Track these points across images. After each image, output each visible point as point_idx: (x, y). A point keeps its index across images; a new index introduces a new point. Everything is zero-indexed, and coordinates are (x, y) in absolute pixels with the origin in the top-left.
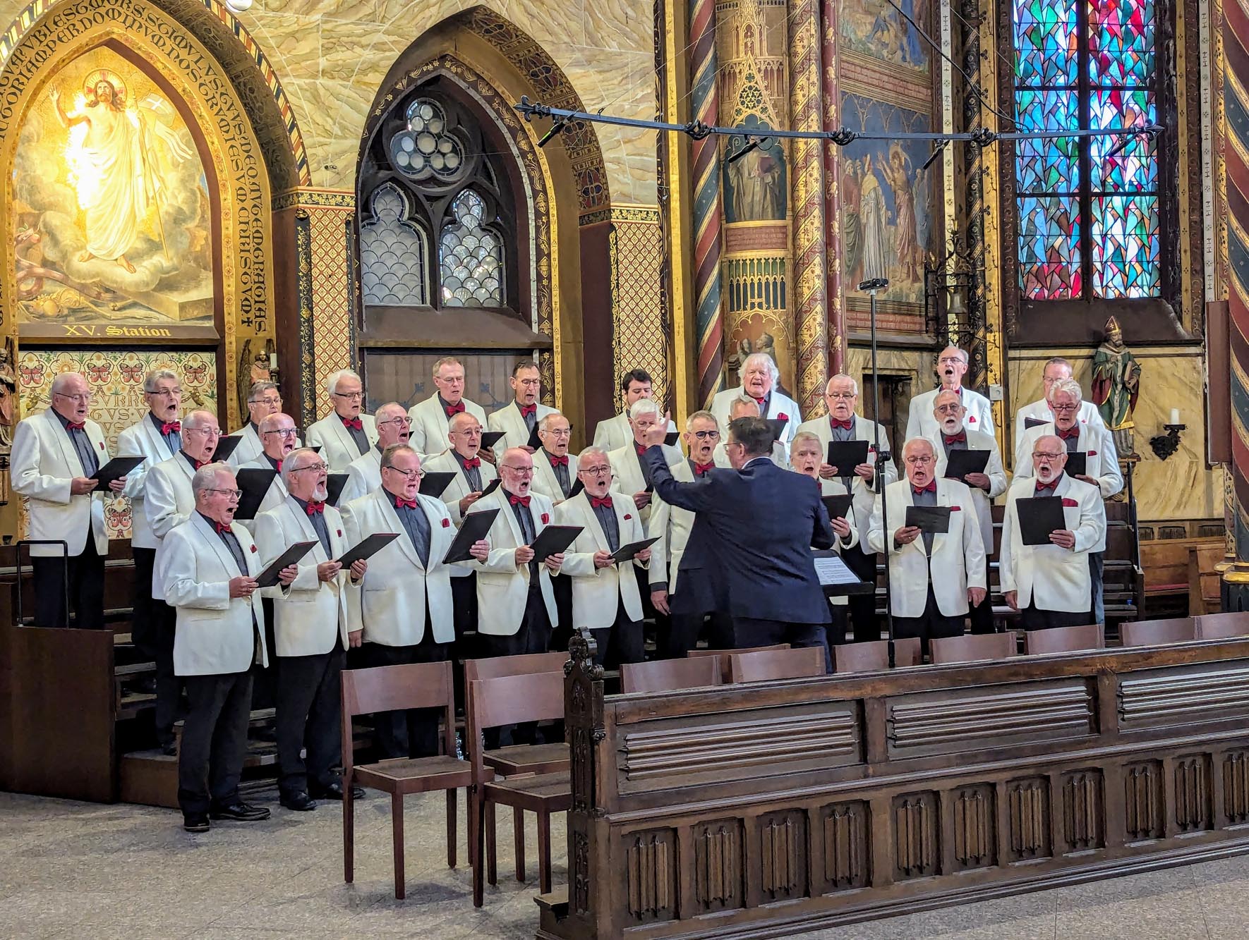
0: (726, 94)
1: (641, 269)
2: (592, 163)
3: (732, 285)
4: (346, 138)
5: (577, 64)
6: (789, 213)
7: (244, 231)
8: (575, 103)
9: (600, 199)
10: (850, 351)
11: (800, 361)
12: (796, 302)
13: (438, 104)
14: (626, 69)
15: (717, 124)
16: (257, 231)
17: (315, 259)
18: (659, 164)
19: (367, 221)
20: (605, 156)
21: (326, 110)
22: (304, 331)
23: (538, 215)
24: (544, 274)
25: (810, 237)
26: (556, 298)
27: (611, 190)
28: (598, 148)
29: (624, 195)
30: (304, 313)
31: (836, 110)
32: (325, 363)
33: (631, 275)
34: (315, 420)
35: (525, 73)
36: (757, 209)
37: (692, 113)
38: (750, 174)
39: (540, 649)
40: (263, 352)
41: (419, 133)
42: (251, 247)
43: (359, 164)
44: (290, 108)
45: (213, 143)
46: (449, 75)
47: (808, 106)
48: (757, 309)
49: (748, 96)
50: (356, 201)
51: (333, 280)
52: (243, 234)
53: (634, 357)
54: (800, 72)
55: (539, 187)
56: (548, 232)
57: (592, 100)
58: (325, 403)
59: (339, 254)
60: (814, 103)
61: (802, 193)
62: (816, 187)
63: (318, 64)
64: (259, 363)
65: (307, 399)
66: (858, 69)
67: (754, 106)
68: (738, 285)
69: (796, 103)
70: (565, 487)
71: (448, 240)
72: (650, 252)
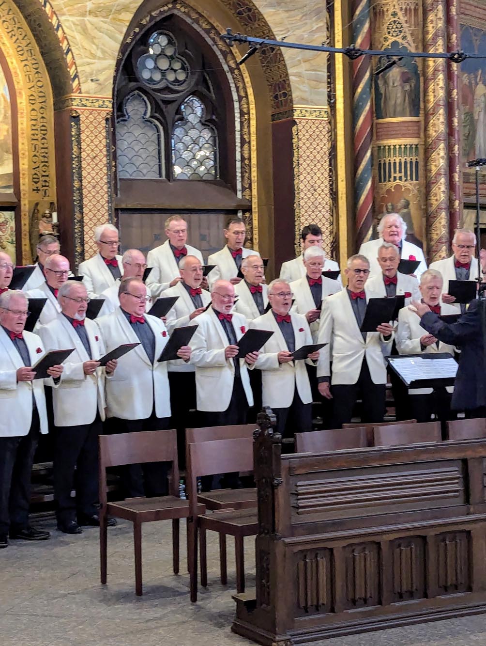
0: (377, 26)
1: (315, 152)
2: (281, 76)
3: (380, 164)
4: (104, 59)
5: (271, 5)
6: (422, 112)
7: (34, 125)
8: (269, 34)
9: (286, 102)
10: (466, 211)
11: (429, 219)
12: (426, 177)
13: (171, 34)
14: (305, 9)
15: (371, 48)
16: (43, 126)
17: (83, 145)
18: (329, 77)
19: (121, 118)
20: (290, 71)
21: (92, 39)
22: (76, 196)
23: (242, 114)
24: (246, 156)
25: (437, 129)
26: (254, 174)
27: (294, 95)
28: (285, 65)
29: (303, 99)
30: (76, 184)
31: (457, 37)
32: (91, 220)
33: (308, 157)
34: (83, 260)
35: (233, 12)
36: (399, 109)
37: (353, 40)
38: (394, 84)
39: (240, 422)
40: (47, 212)
41: (158, 55)
42: (39, 137)
43: (115, 78)
44: (66, 38)
45: (12, 63)
46: (179, 14)
47: (436, 35)
48: (398, 181)
49: (393, 28)
50: (113, 104)
51: (97, 160)
52: (34, 128)
53: (310, 216)
54: (430, 10)
55: (243, 94)
56: (249, 127)
57: (281, 31)
58: (91, 247)
59: (100, 142)
60: (440, 32)
61: (431, 98)
62: (441, 93)
63: (86, 6)
64: (45, 219)
65: (78, 245)
66: (473, 8)
67: (397, 35)
68: (385, 164)
69: (427, 33)
70: (260, 308)
71: (178, 132)
72: (321, 140)
